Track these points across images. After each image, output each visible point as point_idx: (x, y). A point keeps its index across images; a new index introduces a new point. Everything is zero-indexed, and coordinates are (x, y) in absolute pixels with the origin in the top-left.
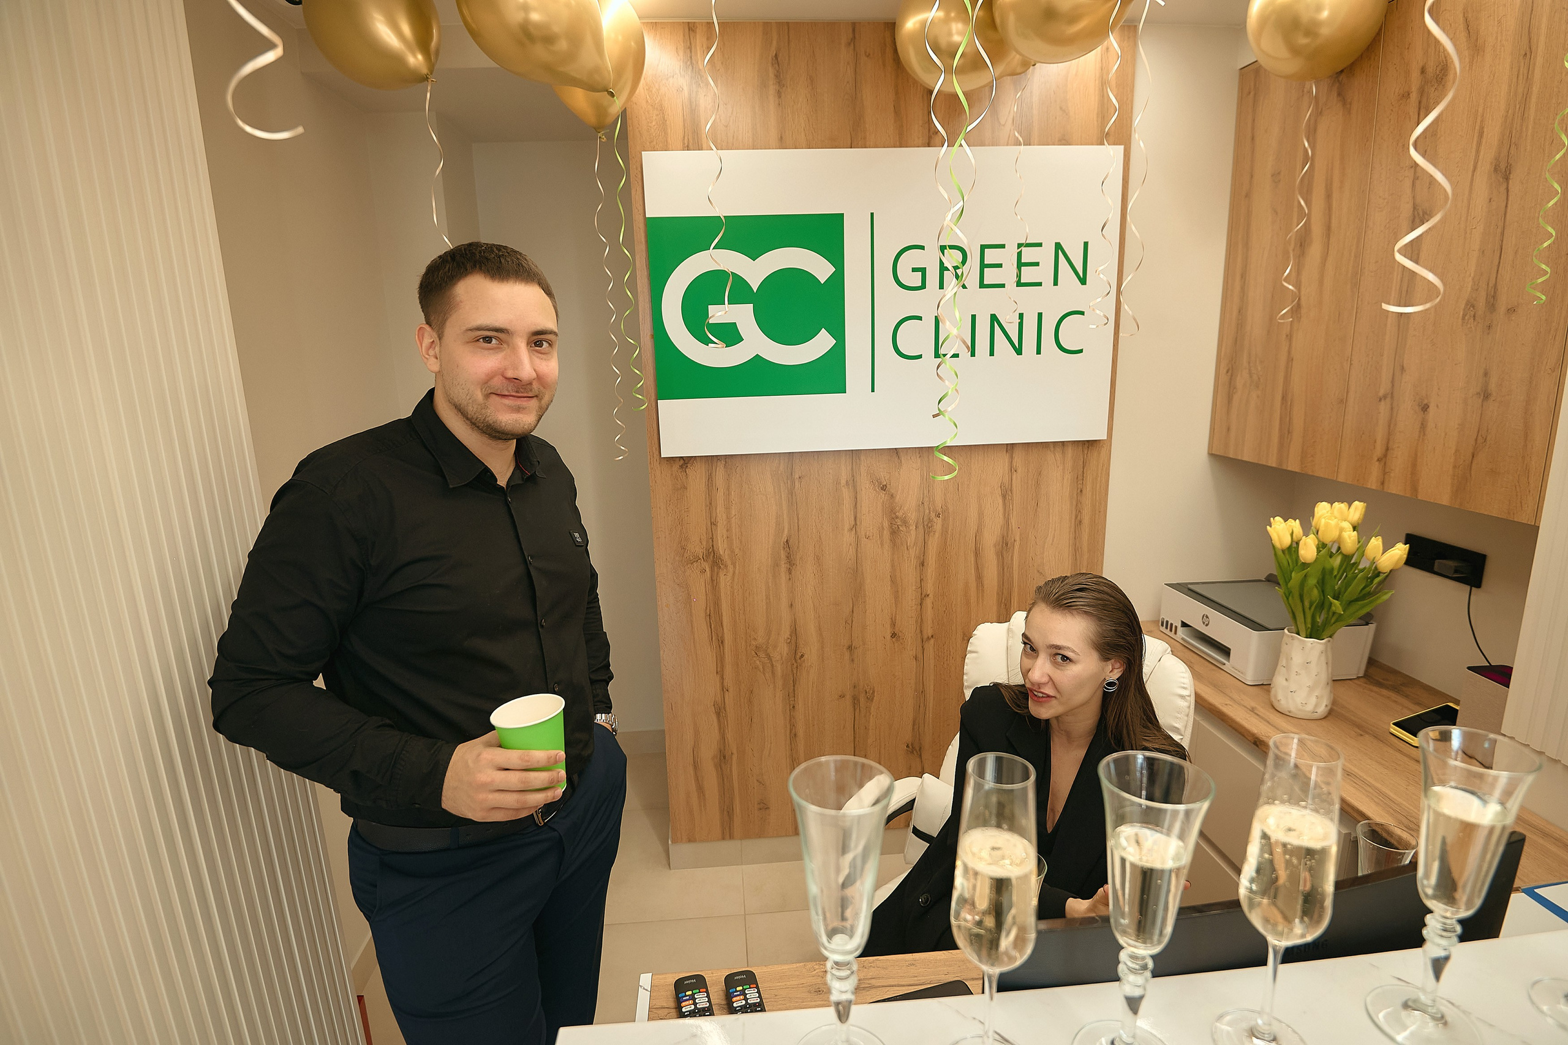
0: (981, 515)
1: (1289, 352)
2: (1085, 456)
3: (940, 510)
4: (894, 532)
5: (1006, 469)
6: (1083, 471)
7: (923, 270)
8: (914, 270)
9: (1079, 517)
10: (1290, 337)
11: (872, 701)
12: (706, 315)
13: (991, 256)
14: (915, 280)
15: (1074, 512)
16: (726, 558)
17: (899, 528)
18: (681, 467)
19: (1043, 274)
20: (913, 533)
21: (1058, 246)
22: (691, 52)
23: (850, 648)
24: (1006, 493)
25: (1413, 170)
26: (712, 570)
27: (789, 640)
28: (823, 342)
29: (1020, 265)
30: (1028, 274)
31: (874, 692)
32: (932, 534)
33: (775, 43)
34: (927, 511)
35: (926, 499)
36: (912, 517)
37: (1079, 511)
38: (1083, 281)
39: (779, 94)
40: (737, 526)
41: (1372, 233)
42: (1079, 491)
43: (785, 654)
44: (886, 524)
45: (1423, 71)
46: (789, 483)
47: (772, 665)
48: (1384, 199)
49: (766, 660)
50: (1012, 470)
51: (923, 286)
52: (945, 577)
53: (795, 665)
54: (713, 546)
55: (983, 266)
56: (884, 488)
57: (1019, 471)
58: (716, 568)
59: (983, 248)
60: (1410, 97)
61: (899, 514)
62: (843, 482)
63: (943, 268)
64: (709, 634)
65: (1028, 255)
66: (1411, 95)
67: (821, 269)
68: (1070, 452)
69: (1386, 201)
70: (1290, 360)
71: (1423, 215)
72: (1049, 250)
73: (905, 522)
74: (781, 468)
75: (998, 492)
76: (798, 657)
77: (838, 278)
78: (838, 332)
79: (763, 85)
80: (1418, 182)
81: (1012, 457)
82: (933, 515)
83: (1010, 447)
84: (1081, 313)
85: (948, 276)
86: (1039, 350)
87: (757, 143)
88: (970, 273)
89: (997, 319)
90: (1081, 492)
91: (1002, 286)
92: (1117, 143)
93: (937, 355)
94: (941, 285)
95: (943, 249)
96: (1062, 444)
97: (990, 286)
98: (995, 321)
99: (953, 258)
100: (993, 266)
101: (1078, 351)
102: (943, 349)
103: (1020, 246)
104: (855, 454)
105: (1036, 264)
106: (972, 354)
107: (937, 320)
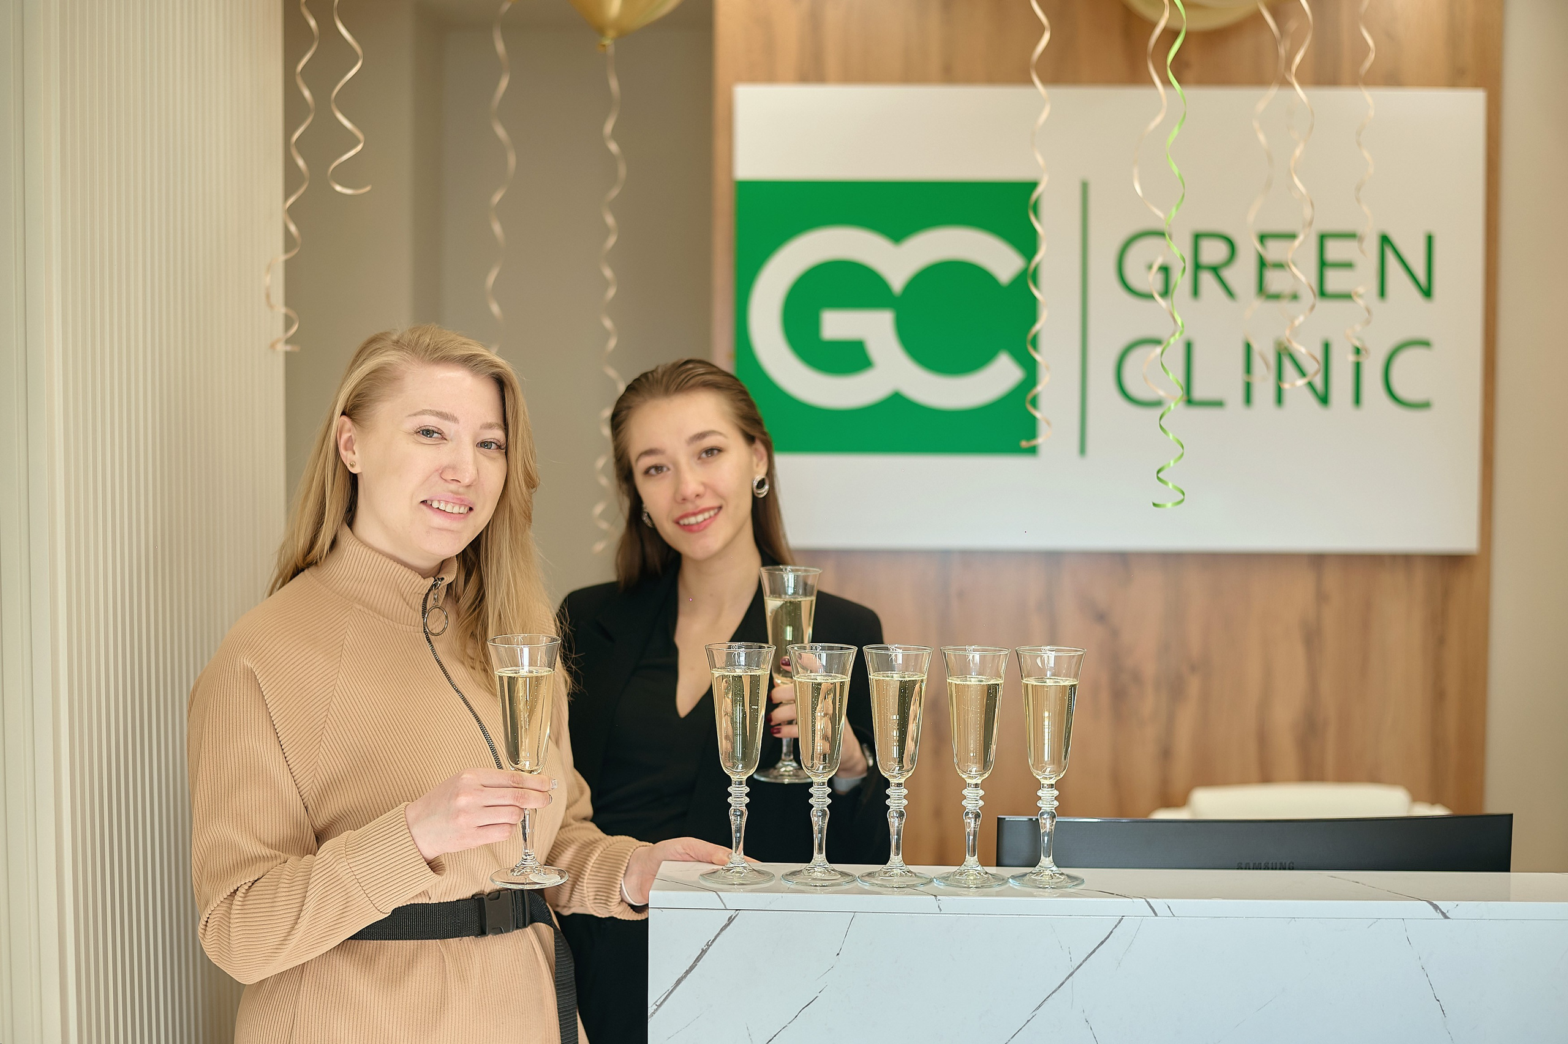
0: (1268, 672)
2: (1447, 581)
3: (1197, 661)
4: (1118, 696)
5: (1312, 595)
6: (1444, 606)
7: (1166, 270)
8: (1152, 268)
9: (1440, 683)
12: (816, 325)
13: (1275, 251)
14: (1152, 282)
15: (1430, 676)
17: (1126, 688)
19: (1363, 281)
20: (1151, 697)
21: (1385, 240)
24: (1312, 637)
28: (1003, 374)
29: (1323, 264)
30: (1335, 280)
32: (1183, 701)
34: (1175, 661)
35: (1173, 640)
36: (1150, 669)
37: (1439, 674)
38: (1427, 293)
42: (1438, 639)
46: (942, 601)
50: (1321, 597)
51: (1166, 292)
55: (1263, 265)
56: (1101, 617)
57: (1333, 599)
59: (1263, 238)
61: (1128, 664)
62: (1033, 605)
63: (1197, 267)
65: (1336, 250)
67: (1002, 262)
72: (1372, 245)
73: (1137, 678)
74: (930, 576)
75: (1297, 635)
77: (1028, 277)
78: (1027, 359)
81: (1320, 577)
82: (1185, 669)
83: (1317, 560)
84: (1425, 344)
85: (1206, 278)
86: (1357, 400)
87: (910, 75)
88: (1241, 275)
89: (1286, 349)
90: (1441, 641)
91: (1295, 297)
92: (1476, 85)
93: (1190, 401)
94: (1196, 292)
95: (1197, 237)
96: (1405, 560)
97: (1276, 297)
98: (1283, 354)
99: (1213, 252)
100: (1280, 266)
101: (1425, 405)
102: (1198, 393)
103: (1323, 238)
104: (1053, 559)
105: (1348, 265)
106: (1248, 399)
107: (1189, 345)
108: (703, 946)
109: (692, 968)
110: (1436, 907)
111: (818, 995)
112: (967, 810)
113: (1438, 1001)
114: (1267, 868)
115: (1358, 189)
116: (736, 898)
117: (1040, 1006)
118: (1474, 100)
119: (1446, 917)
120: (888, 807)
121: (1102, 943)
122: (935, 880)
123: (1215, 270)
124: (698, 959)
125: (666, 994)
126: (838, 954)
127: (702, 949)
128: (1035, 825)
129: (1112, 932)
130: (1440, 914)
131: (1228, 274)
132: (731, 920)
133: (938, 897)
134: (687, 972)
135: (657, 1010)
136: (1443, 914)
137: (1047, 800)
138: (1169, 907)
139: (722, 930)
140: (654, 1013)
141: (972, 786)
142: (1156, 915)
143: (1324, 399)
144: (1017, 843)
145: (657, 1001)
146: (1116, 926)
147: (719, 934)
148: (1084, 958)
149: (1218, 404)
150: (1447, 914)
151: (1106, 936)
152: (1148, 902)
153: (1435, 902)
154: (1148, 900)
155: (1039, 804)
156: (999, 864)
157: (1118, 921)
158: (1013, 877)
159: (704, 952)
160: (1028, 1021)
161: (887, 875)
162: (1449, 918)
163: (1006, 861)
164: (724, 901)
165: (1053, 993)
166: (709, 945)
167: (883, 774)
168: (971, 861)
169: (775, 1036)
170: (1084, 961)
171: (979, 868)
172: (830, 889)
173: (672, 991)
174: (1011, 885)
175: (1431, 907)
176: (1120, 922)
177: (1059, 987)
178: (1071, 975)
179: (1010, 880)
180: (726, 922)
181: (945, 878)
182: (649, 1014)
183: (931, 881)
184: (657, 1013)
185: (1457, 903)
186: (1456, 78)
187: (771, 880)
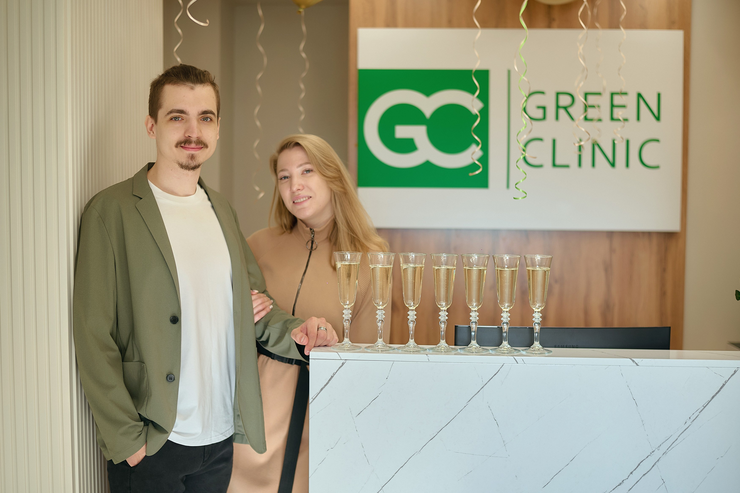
0: (588, 284)
2: (667, 244)
5: (608, 250)
6: (666, 255)
7: (544, 108)
8: (539, 107)
9: (664, 290)
12: (393, 132)
13: (592, 100)
14: (539, 114)
15: (660, 286)
19: (630, 112)
21: (639, 95)
24: (608, 268)
28: (474, 153)
29: (612, 106)
37: (664, 285)
38: (658, 118)
42: (662, 269)
50: (612, 251)
51: (544, 118)
55: (587, 106)
57: (617, 251)
59: (586, 94)
63: (558, 107)
65: (618, 100)
68: (655, 240)
72: (634, 98)
74: (441, 241)
75: (601, 267)
77: (485, 112)
78: (485, 147)
81: (611, 243)
83: (610, 234)
84: (657, 141)
85: (562, 112)
86: (627, 165)
87: (433, 24)
88: (577, 110)
89: (596, 142)
90: (664, 270)
91: (600, 120)
92: (679, 28)
93: (554, 165)
94: (557, 118)
95: (558, 94)
96: (649, 234)
97: (591, 120)
98: (595, 145)
99: (565, 100)
100: (593, 106)
101: (657, 167)
102: (558, 162)
103: (612, 94)
104: (495, 232)
105: (624, 106)
106: (580, 165)
107: (554, 141)
108: (332, 375)
109: (327, 384)
110: (633, 361)
111: (379, 395)
112: (441, 321)
113: (634, 400)
114: (566, 347)
115: (619, 70)
116: (345, 355)
117: (470, 400)
118: (678, 35)
119: (637, 365)
120: (409, 319)
121: (495, 374)
122: (428, 350)
123: (565, 108)
124: (330, 380)
125: (317, 394)
126: (387, 378)
127: (331, 376)
128: (470, 328)
129: (499, 370)
130: (635, 364)
131: (570, 110)
132: (343, 364)
133: (428, 355)
134: (325, 385)
135: (313, 401)
136: (636, 364)
137: (474, 316)
138: (523, 360)
139: (340, 368)
140: (312, 402)
141: (443, 311)
142: (517, 363)
143: (613, 165)
144: (462, 335)
145: (313, 397)
146: (501, 368)
147: (338, 370)
148: (488, 381)
149: (567, 166)
150: (638, 364)
151: (497, 372)
152: (514, 358)
153: (633, 359)
154: (514, 357)
155: (471, 318)
156: (455, 345)
157: (502, 365)
158: (460, 349)
159: (332, 377)
160: (465, 406)
161: (408, 347)
162: (638, 365)
163: (458, 343)
164: (340, 356)
165: (475, 395)
166: (334, 374)
167: (406, 305)
168: (443, 343)
169: (361, 412)
170: (488, 382)
171: (446, 345)
172: (384, 352)
173: (319, 393)
174: (459, 352)
175: (631, 361)
176: (503, 366)
177: (478, 392)
178: (482, 388)
179: (459, 350)
180: (341, 365)
181: (432, 349)
182: (310, 403)
183: (426, 350)
184: (313, 402)
185: (642, 359)
186: (671, 25)
187: (360, 349)
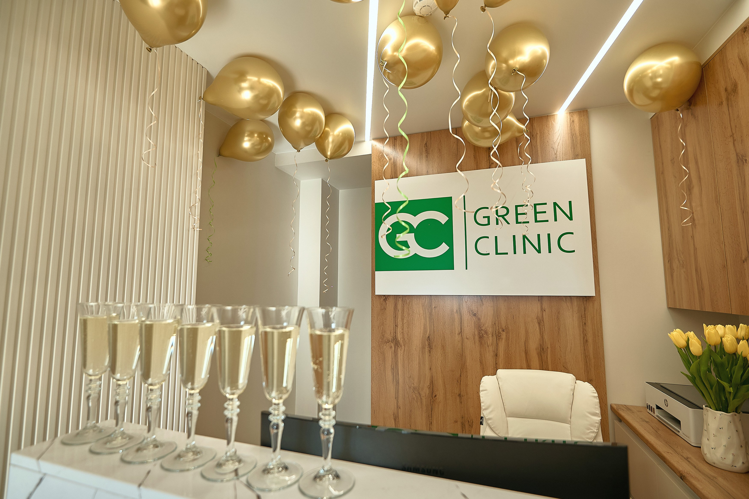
0: (527, 332)
1: (694, 245)
2: (585, 305)
3: (504, 328)
4: (481, 337)
5: (539, 309)
6: (585, 313)
7: (488, 217)
8: (484, 217)
9: (585, 338)
10: (693, 237)
11: (472, 427)
12: (396, 238)
13: (521, 210)
14: (485, 221)
15: (582, 335)
16: (401, 342)
17: (483, 335)
18: (384, 300)
19: (550, 215)
20: (491, 338)
21: (555, 204)
22: (395, 146)
23: (459, 395)
24: (540, 322)
25: (732, 137)
26: (395, 347)
27: (429, 387)
28: (443, 248)
29: (536, 213)
30: (540, 217)
31: (473, 422)
32: (501, 340)
33: (425, 139)
34: (497, 328)
35: (497, 322)
36: (490, 330)
37: (585, 335)
38: (571, 218)
39: (427, 156)
40: (406, 328)
41: (720, 174)
42: (584, 324)
43: (427, 394)
44: (476, 333)
45: (726, 90)
46: (430, 309)
47: (421, 398)
48: (722, 156)
49: (418, 395)
50: (543, 310)
51: (489, 224)
52: (509, 364)
53: (432, 400)
54: (396, 336)
55: (517, 214)
56: (475, 315)
57: (547, 310)
58: (396, 346)
59: (517, 207)
60: (723, 104)
61: (483, 328)
62: (455, 311)
63: (498, 216)
64: (392, 377)
65: (539, 208)
66: (723, 103)
67: (442, 218)
68: (575, 303)
69: (723, 156)
70: (695, 249)
71: (742, 157)
72: (551, 206)
73: (486, 333)
74: (426, 303)
75: (536, 321)
76: (433, 396)
77: (450, 222)
78: (451, 244)
79: (421, 154)
80: (736, 142)
81: (542, 304)
82: (501, 330)
83: (541, 298)
84: (572, 233)
85: (500, 219)
86: (550, 251)
87: (418, 173)
88: (511, 217)
89: (525, 236)
91: (527, 222)
92: (582, 158)
93: (497, 253)
94: (497, 223)
95: (497, 208)
97: (520, 223)
98: (525, 238)
99: (502, 212)
100: (522, 214)
101: (573, 252)
102: (500, 251)
103: (536, 205)
104: (460, 297)
105: (544, 212)
106: (515, 253)
107: (496, 237)
123: (503, 216)
131: (506, 217)
143: (539, 251)
149: (506, 253)
